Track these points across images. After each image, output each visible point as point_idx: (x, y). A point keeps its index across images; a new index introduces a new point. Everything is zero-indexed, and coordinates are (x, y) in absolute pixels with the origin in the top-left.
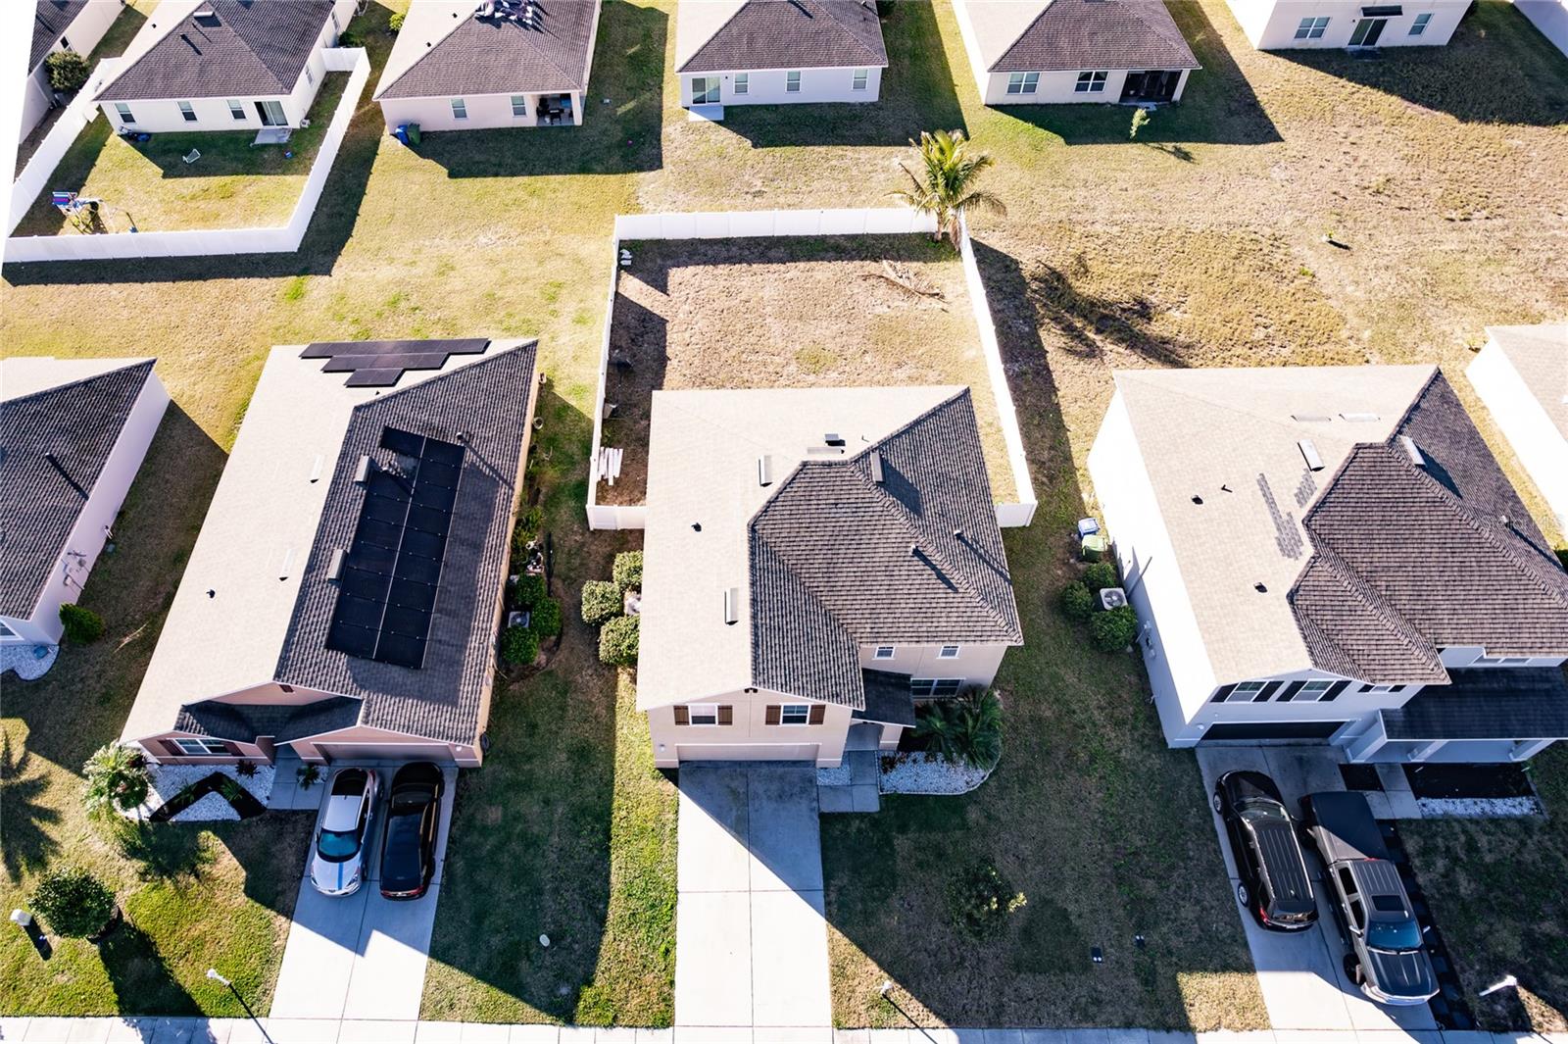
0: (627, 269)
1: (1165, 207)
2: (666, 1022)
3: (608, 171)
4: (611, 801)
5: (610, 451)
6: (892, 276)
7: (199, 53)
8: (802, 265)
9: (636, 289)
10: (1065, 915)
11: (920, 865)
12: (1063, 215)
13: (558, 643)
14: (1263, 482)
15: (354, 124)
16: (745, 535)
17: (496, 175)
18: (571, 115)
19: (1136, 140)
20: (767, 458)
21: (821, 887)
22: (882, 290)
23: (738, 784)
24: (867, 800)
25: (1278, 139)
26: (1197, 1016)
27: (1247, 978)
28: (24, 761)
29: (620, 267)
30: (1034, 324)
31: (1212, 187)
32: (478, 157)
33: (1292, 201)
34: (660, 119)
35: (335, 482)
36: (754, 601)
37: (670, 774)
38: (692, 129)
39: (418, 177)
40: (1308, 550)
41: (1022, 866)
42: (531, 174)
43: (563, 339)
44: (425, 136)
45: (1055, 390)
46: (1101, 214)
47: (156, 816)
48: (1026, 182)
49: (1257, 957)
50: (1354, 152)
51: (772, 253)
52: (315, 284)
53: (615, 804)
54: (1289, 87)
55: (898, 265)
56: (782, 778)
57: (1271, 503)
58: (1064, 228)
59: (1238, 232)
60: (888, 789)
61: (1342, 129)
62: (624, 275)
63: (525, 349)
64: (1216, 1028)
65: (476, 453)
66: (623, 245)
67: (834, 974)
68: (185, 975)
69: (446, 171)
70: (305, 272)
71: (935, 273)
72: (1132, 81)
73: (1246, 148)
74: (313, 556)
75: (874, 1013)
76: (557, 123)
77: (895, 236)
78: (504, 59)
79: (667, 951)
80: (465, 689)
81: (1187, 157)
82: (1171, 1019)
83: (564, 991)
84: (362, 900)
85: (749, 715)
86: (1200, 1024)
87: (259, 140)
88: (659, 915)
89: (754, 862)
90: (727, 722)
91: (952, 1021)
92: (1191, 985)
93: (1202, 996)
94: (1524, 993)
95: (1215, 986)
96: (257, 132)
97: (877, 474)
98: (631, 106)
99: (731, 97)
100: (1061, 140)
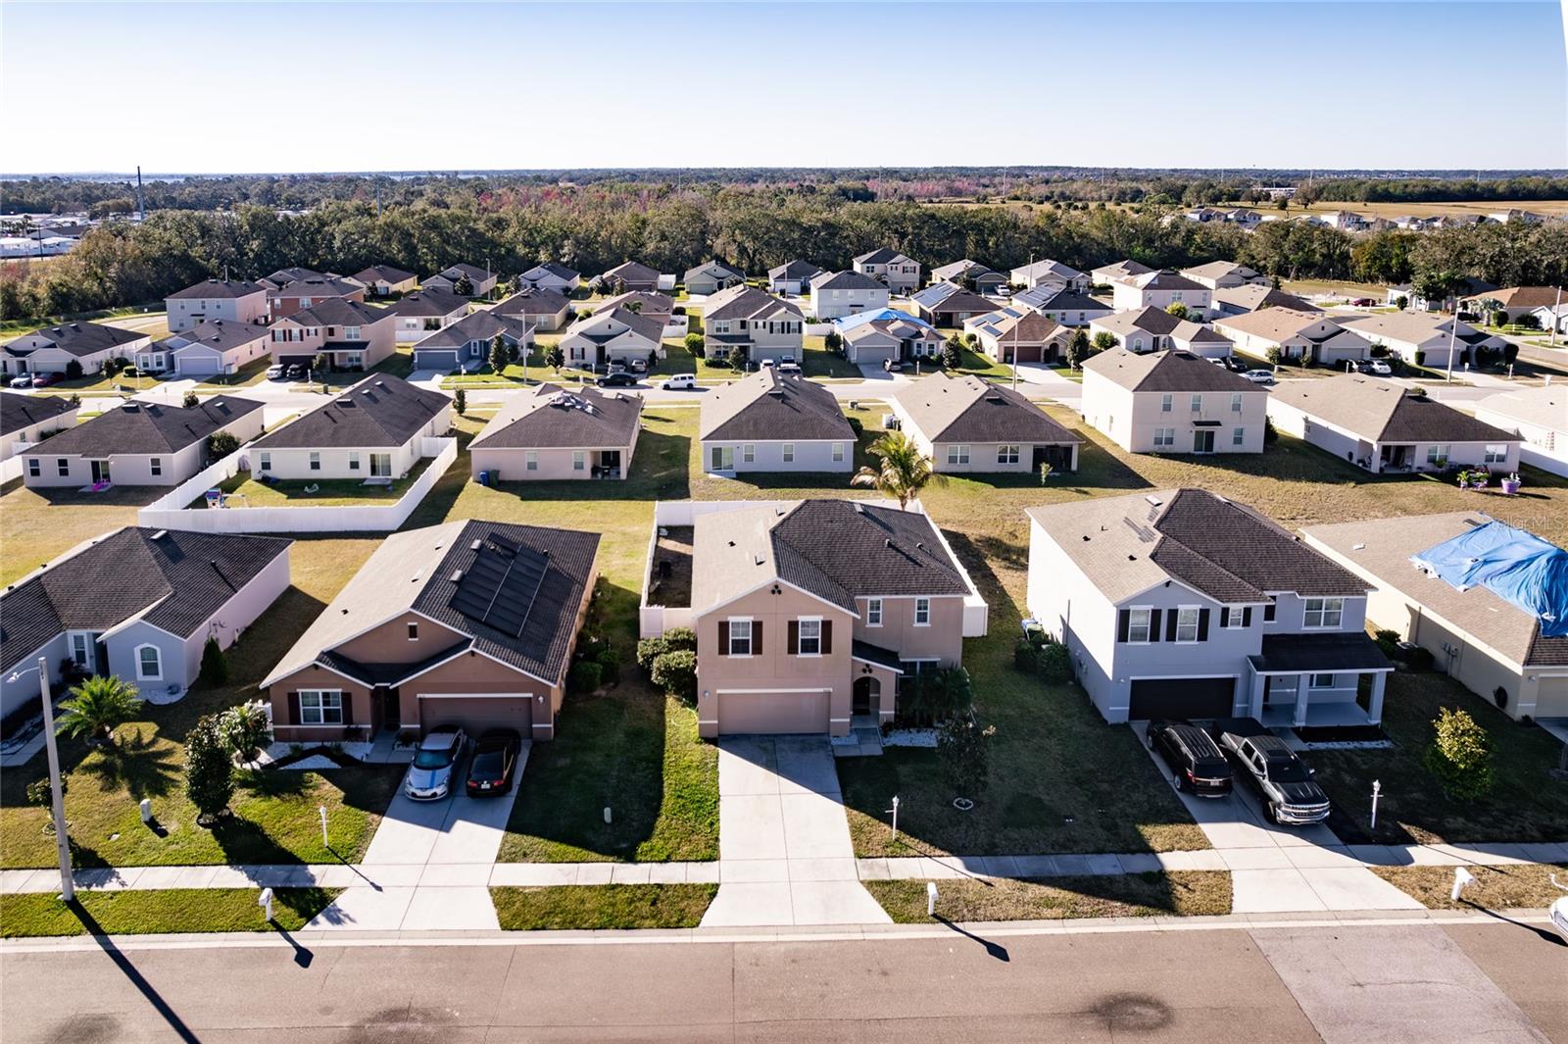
0: (663, 537)
2: (711, 859)
3: (647, 500)
7: (335, 421)
9: (671, 545)
10: (1040, 800)
11: (918, 778)
12: (996, 516)
13: (614, 684)
15: (442, 479)
16: (768, 535)
17: (560, 499)
18: (619, 473)
19: (1046, 485)
20: (782, 506)
21: (839, 790)
23: (769, 746)
24: (873, 748)
25: (1152, 486)
26: (1156, 844)
27: (1191, 826)
29: (658, 536)
30: (980, 558)
32: (545, 491)
34: (687, 478)
36: (777, 555)
37: (709, 740)
38: (713, 481)
39: (495, 500)
42: (587, 499)
44: (502, 483)
45: (1000, 582)
47: (266, 767)
48: (967, 504)
49: (1197, 817)
53: (666, 756)
54: (1156, 467)
56: (802, 741)
58: (999, 521)
60: (888, 744)
62: (661, 539)
63: (593, 532)
64: (1172, 850)
65: (557, 564)
66: (659, 528)
67: (853, 832)
68: (289, 843)
69: (519, 498)
72: (1038, 455)
73: (1129, 491)
75: (889, 850)
76: (606, 478)
79: (712, 824)
81: (1086, 493)
82: (1134, 847)
83: (624, 845)
84: (447, 804)
85: (775, 637)
86: (1157, 847)
87: (365, 483)
88: (705, 806)
89: (783, 780)
90: (758, 650)
91: (955, 851)
92: (1147, 831)
93: (1156, 835)
94: (1405, 827)
95: (1166, 830)
96: (365, 479)
97: (859, 509)
98: (664, 474)
99: (741, 466)
100: (992, 487)
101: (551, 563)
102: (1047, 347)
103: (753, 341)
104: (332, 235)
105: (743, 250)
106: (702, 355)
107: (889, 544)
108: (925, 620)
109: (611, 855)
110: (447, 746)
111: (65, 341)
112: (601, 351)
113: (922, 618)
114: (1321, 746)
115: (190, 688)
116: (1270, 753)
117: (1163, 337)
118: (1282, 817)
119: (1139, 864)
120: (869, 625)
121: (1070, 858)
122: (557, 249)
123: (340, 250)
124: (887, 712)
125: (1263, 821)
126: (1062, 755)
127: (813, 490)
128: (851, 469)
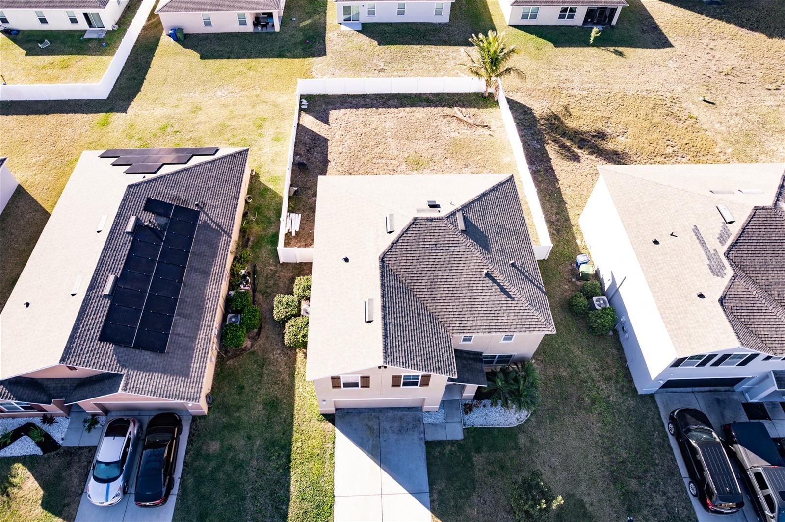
0: (304, 110)
1: (611, 81)
3: (294, 57)
4: (291, 435)
5: (293, 215)
6: (460, 116)
8: (407, 109)
9: (310, 122)
11: (490, 473)
12: (555, 84)
13: (258, 334)
14: (696, 230)
15: (145, 29)
16: (377, 264)
17: (229, 58)
18: (273, 26)
19: (593, 45)
20: (391, 215)
21: (428, 490)
22: (455, 124)
23: (373, 423)
24: (455, 432)
25: (671, 46)
29: (301, 110)
30: (542, 142)
31: (637, 71)
32: (218, 48)
33: (681, 80)
34: (325, 29)
35: (112, 232)
36: (384, 307)
37: (329, 418)
38: (342, 35)
39: (182, 58)
40: (730, 272)
41: (554, 473)
42: (249, 58)
43: (265, 150)
44: (186, 36)
45: (557, 180)
46: (576, 84)
48: (534, 66)
50: (713, 53)
51: (390, 102)
52: (117, 118)
53: (294, 439)
54: (674, 19)
55: (464, 110)
56: (401, 418)
57: (703, 243)
58: (556, 91)
59: (653, 95)
60: (469, 424)
61: (705, 41)
62: (303, 113)
63: (240, 153)
65: (207, 215)
66: (302, 97)
69: (199, 55)
70: (111, 110)
71: (484, 114)
72: (590, 13)
73: (654, 50)
74: (94, 279)
76: (265, 30)
77: (461, 94)
80: (195, 365)
81: (621, 54)
85: (381, 382)
87: (86, 36)
89: (385, 475)
90: (366, 386)
96: (85, 31)
97: (461, 226)
98: (308, 22)
99: (365, 18)
100: (552, 45)
101: (202, 217)
107: (486, 273)
110: (118, 454)
113: (508, 339)
120: (462, 343)
126: (602, 436)
127: (418, 47)
128: (447, 21)
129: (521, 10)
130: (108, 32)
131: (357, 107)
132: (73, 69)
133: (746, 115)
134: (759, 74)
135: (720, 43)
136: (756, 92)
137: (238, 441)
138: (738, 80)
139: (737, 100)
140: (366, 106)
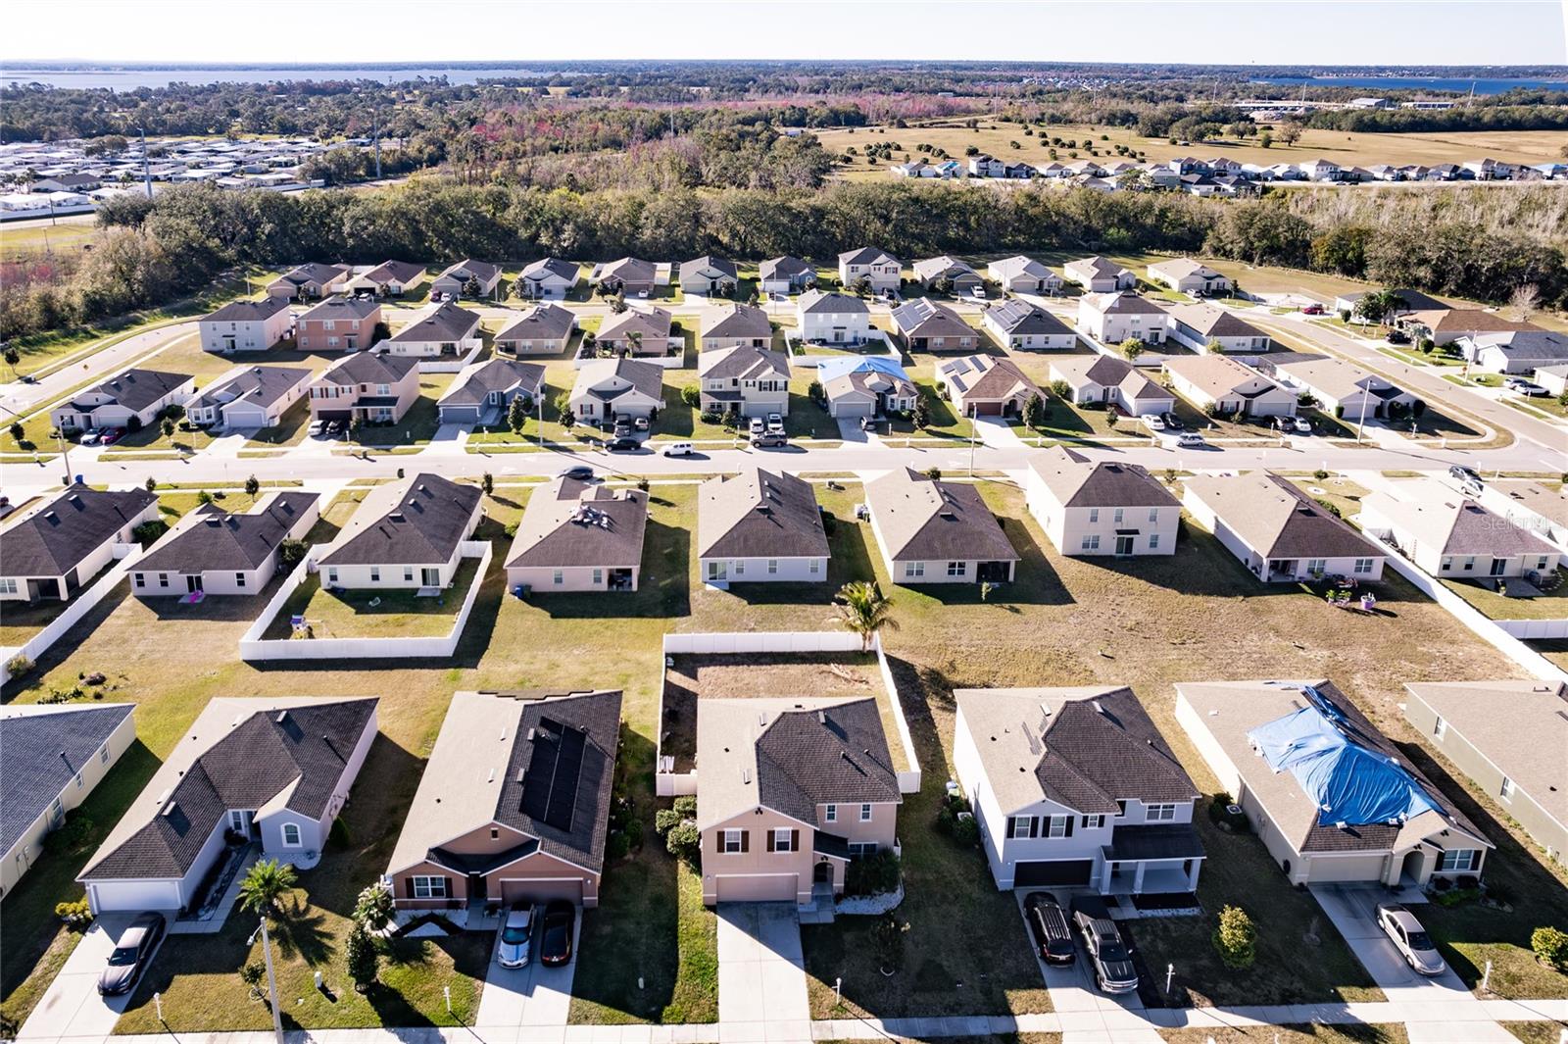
0: (671, 668)
1: (1003, 637)
2: (714, 1021)
3: (655, 617)
4: (677, 920)
5: (667, 757)
6: (836, 671)
7: (391, 537)
8: (781, 666)
9: (678, 678)
10: (940, 966)
11: (858, 946)
12: (941, 641)
13: (640, 850)
14: (1024, 725)
15: (483, 587)
16: (754, 747)
17: (582, 617)
18: (630, 584)
19: (985, 602)
20: (764, 715)
21: (801, 956)
22: (831, 679)
23: (752, 912)
24: (827, 917)
25: (1073, 602)
26: (1015, 1008)
27: (1042, 991)
28: (307, 910)
29: (667, 667)
30: (923, 696)
31: (1032, 627)
32: (570, 607)
33: (1081, 635)
34: (688, 589)
36: (759, 773)
37: (710, 907)
38: (709, 594)
39: (530, 617)
41: (917, 946)
42: (605, 617)
43: (633, 703)
44: (534, 595)
45: (936, 728)
46: (964, 641)
47: (393, 935)
48: (919, 624)
49: (1047, 982)
50: (1118, 609)
51: (762, 660)
52: (466, 673)
53: (679, 924)
54: (1080, 575)
55: (841, 666)
56: (777, 909)
58: (942, 648)
59: (1047, 651)
60: (839, 912)
61: (1111, 597)
62: (669, 671)
63: (616, 693)
64: (1024, 1013)
65: (592, 738)
66: (667, 655)
67: (810, 997)
68: (422, 1008)
69: (548, 614)
70: (460, 666)
71: (863, 671)
72: (982, 568)
73: (1054, 607)
74: (509, 769)
75: (834, 1013)
76: (621, 589)
77: (839, 652)
78: (590, 546)
79: (713, 989)
81: (1017, 611)
82: (1000, 1010)
83: (653, 1009)
84: (528, 970)
85: (758, 841)
86: (1016, 1012)
87: (419, 594)
88: (707, 970)
89: (764, 948)
90: (745, 849)
91: (878, 1013)
92: (1011, 995)
93: (1017, 998)
94: (1190, 991)
95: (1024, 994)
96: (418, 589)
97: (823, 720)
98: (669, 581)
99: (733, 576)
100: (940, 603)
101: (588, 739)
102: (1007, 403)
103: (744, 398)
104: (341, 219)
105: (734, 235)
106: (698, 406)
107: (844, 756)
108: (868, 817)
109: (646, 1018)
110: (524, 924)
111: (123, 395)
112: (607, 407)
113: (866, 816)
114: (1149, 913)
115: (323, 852)
116: (1104, 936)
117: (1112, 388)
118: (1105, 988)
119: (1000, 1025)
120: (827, 821)
121: (956, 1020)
122: (558, 231)
123: (351, 235)
124: (838, 883)
125: (1094, 988)
126: (962, 922)
127: (793, 606)
128: (825, 579)
129: (904, 565)
130: (443, 590)
131: (727, 664)
132: (409, 628)
133: (1144, 668)
134: (1165, 629)
135: (1128, 600)
136: (1159, 646)
137: (629, 926)
138: (1141, 635)
139: (1139, 655)
140: (737, 664)
